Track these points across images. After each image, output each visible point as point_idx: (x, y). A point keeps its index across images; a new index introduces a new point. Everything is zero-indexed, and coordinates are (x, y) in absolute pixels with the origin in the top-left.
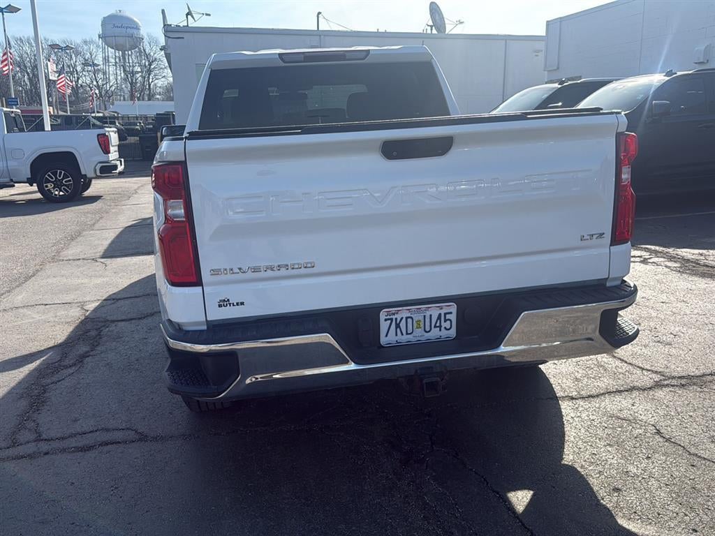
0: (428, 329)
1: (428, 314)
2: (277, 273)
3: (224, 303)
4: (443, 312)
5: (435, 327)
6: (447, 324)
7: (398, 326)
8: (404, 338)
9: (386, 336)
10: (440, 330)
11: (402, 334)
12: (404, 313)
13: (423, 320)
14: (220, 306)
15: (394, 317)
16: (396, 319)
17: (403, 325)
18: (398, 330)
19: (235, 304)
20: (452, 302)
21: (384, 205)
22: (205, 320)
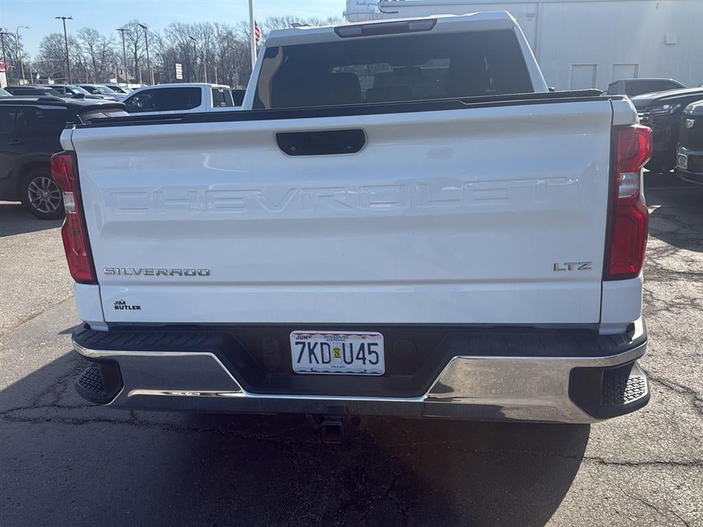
0: (348, 360)
1: (348, 342)
2: (169, 278)
3: (120, 305)
4: (366, 342)
5: (357, 358)
6: (373, 357)
7: (311, 352)
8: (320, 367)
9: (299, 362)
10: (364, 363)
11: (318, 362)
12: (317, 338)
13: (342, 349)
14: (116, 308)
15: (306, 341)
16: (309, 344)
17: (317, 351)
18: (312, 356)
19: (131, 307)
20: (378, 332)
21: (281, 210)
22: (103, 320)
